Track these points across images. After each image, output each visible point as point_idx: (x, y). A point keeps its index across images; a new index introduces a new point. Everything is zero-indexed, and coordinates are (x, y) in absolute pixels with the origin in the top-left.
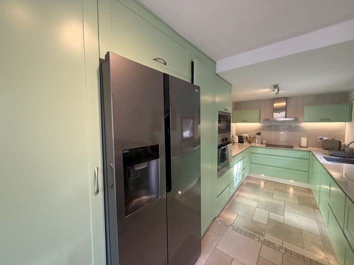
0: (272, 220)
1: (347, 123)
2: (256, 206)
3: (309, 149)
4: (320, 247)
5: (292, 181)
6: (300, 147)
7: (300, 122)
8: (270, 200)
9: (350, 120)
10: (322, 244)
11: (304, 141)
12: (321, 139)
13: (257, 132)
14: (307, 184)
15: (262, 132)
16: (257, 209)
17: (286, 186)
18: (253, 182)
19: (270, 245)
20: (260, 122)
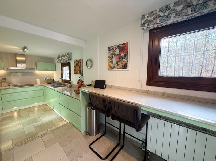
0: (37, 126)
1: (54, 71)
2: (22, 126)
3: (42, 84)
4: (60, 122)
5: (36, 104)
6: (37, 84)
7: (35, 71)
8: (29, 119)
9: (55, 70)
10: (60, 120)
11: (38, 81)
12: (46, 79)
13: (3, 77)
14: (44, 102)
15: (7, 78)
16: (24, 127)
17: (33, 108)
18: (8, 115)
19: (45, 135)
20: (3, 70)
